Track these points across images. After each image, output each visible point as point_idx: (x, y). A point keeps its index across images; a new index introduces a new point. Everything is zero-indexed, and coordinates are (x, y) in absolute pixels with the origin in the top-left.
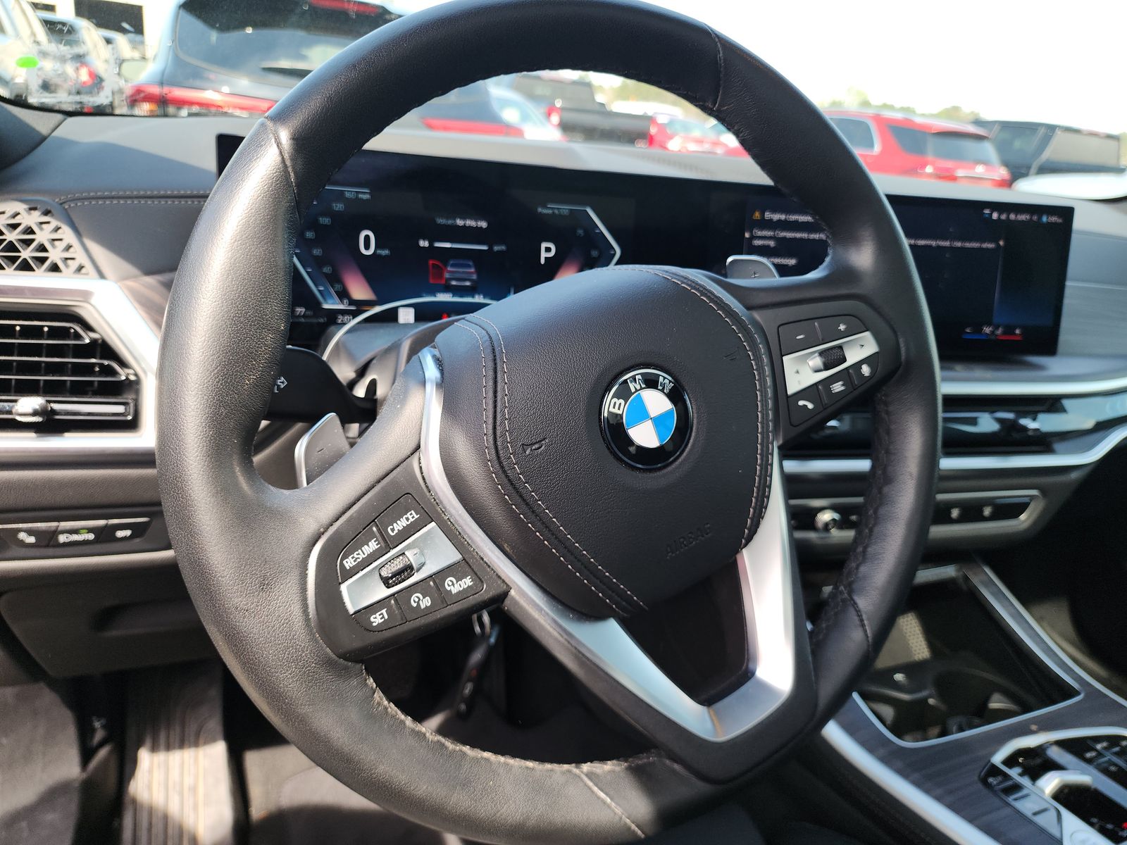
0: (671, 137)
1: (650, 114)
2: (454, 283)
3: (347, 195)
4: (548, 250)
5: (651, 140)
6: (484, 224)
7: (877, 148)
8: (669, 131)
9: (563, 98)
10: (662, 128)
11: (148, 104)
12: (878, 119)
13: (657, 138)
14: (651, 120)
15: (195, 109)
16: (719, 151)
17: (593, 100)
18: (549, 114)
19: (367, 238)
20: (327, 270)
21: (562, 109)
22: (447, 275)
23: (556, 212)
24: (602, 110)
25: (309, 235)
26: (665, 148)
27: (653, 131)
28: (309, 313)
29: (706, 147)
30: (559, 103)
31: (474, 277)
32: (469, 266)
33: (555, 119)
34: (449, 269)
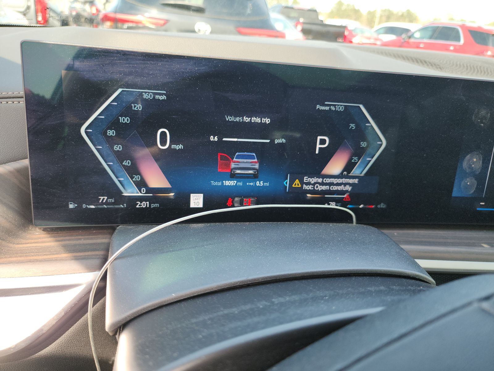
0: (354, 36)
1: (344, 25)
2: (238, 172)
3: (145, 96)
4: (323, 142)
5: (345, 38)
6: (267, 121)
7: (462, 42)
8: (353, 33)
9: (303, 17)
10: (350, 32)
11: (110, 22)
12: (463, 27)
13: (348, 37)
14: (345, 27)
15: (130, 25)
16: (378, 43)
17: (318, 18)
18: (296, 26)
19: (163, 134)
20: (127, 163)
21: (304, 23)
22: (233, 165)
23: (333, 108)
24: (322, 24)
25: (111, 133)
26: (351, 42)
27: (346, 33)
28: (110, 200)
29: (372, 41)
30: (301, 20)
31: (257, 166)
32: (252, 157)
33: (300, 28)
34: (235, 159)
